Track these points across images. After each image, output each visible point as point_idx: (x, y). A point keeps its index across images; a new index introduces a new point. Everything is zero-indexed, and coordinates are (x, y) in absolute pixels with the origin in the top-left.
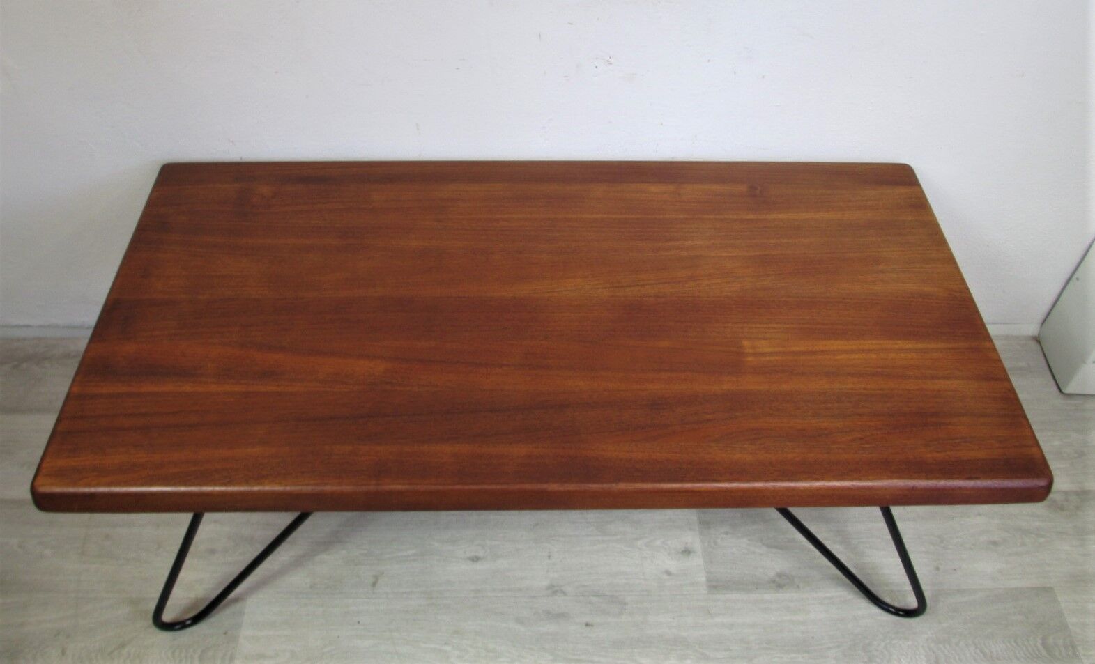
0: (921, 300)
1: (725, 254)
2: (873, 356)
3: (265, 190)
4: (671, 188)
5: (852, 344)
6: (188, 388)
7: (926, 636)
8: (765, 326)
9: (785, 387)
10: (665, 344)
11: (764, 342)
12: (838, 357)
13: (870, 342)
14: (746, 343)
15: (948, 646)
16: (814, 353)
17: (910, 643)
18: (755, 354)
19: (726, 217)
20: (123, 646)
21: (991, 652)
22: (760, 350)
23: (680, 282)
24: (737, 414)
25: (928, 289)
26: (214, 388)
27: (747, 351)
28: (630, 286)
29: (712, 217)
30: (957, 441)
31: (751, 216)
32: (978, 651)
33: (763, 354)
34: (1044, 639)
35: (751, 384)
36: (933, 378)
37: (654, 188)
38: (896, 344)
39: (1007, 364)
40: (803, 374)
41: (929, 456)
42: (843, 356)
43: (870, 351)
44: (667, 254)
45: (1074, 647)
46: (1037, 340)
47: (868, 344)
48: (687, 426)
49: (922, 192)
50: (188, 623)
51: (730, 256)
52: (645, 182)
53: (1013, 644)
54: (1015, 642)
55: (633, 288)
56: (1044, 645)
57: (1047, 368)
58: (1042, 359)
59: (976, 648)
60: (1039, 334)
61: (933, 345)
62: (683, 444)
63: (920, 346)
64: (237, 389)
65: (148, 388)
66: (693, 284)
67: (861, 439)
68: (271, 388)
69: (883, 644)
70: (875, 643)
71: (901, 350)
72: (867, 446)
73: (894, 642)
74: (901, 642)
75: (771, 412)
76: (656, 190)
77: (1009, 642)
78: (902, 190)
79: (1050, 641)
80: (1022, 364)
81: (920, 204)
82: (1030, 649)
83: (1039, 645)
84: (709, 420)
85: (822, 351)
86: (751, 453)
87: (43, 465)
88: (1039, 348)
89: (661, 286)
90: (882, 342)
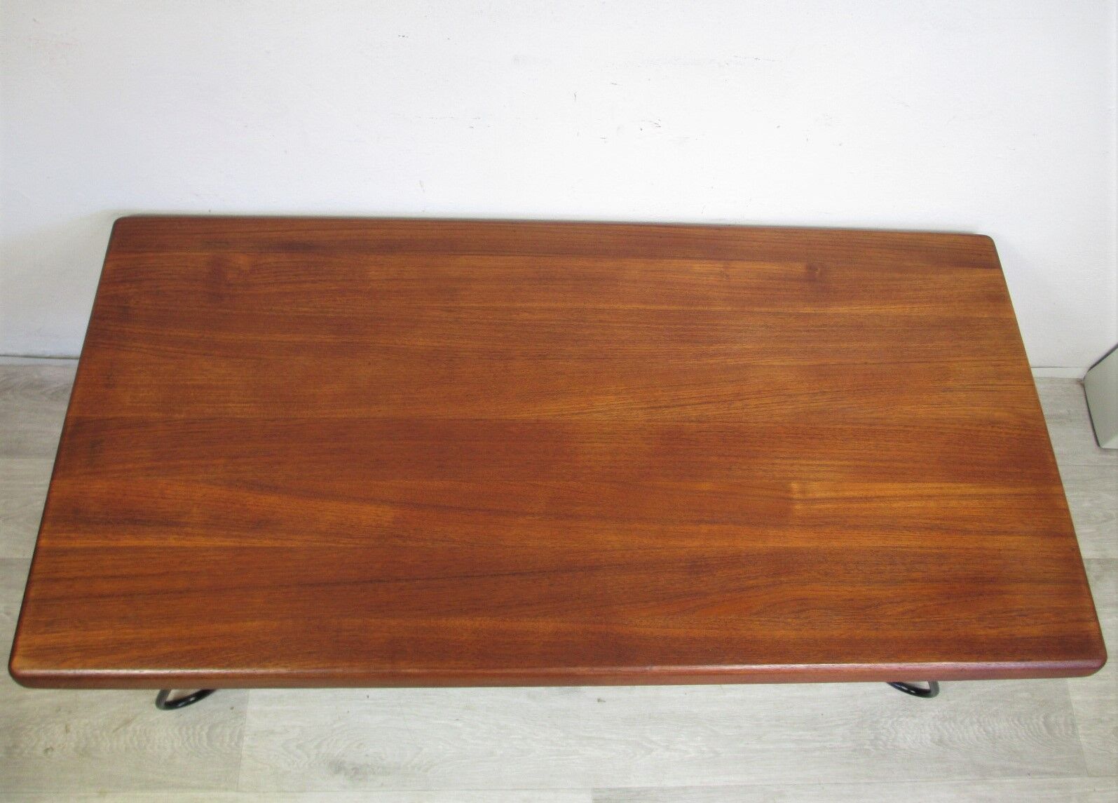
0: (989, 428)
1: (776, 363)
2: (932, 504)
3: (243, 261)
4: (718, 267)
5: (912, 488)
6: (172, 541)
7: (933, 714)
8: (818, 462)
9: (835, 544)
10: (706, 486)
11: (815, 485)
12: (895, 505)
13: (930, 485)
14: (795, 486)
15: (953, 725)
16: (867, 499)
17: (917, 721)
18: (805, 501)
19: (780, 310)
20: (127, 722)
21: (994, 731)
22: (810, 495)
23: (725, 401)
24: (782, 579)
25: (998, 414)
26: (202, 542)
27: (796, 496)
28: (668, 407)
29: (763, 309)
30: (1014, 614)
31: (808, 310)
32: (982, 730)
33: (815, 500)
34: (1046, 717)
35: (796, 540)
36: (995, 532)
37: (698, 267)
38: (959, 488)
39: (1046, 411)
40: (856, 527)
41: (982, 632)
42: (902, 504)
43: (930, 497)
44: (712, 361)
45: (1074, 726)
46: (1082, 383)
47: (929, 487)
48: (729, 595)
49: (1003, 278)
50: (192, 699)
51: (782, 366)
52: (690, 258)
53: (1017, 722)
54: (1019, 720)
55: (672, 410)
56: (1045, 724)
57: (1087, 417)
58: (1084, 406)
59: (981, 725)
60: (1084, 378)
61: (997, 491)
62: (722, 617)
63: (984, 491)
64: (228, 543)
65: (128, 541)
66: (739, 404)
67: (913, 611)
68: (268, 543)
69: (890, 722)
70: (883, 720)
71: (963, 497)
72: (917, 620)
73: (901, 719)
74: (907, 720)
75: (819, 576)
76: (701, 269)
77: (1013, 721)
78: (979, 274)
79: (1052, 719)
80: (1063, 411)
81: (998, 296)
82: (1031, 727)
83: (1041, 723)
84: (752, 587)
85: (878, 497)
86: (795, 630)
87: (20, 643)
88: (1082, 393)
89: (705, 407)
90: (943, 485)
